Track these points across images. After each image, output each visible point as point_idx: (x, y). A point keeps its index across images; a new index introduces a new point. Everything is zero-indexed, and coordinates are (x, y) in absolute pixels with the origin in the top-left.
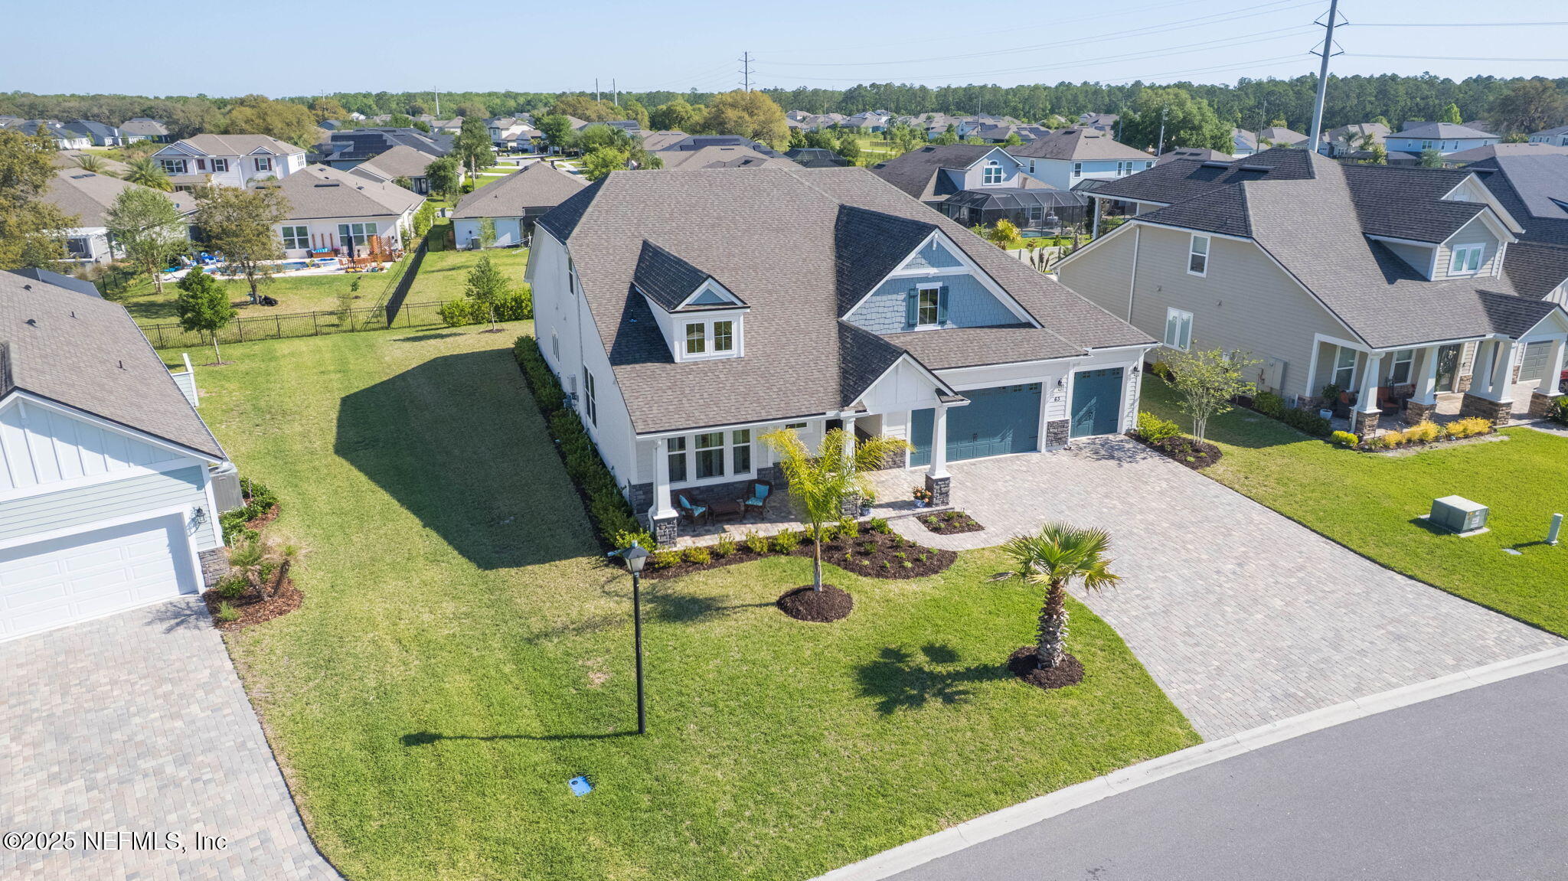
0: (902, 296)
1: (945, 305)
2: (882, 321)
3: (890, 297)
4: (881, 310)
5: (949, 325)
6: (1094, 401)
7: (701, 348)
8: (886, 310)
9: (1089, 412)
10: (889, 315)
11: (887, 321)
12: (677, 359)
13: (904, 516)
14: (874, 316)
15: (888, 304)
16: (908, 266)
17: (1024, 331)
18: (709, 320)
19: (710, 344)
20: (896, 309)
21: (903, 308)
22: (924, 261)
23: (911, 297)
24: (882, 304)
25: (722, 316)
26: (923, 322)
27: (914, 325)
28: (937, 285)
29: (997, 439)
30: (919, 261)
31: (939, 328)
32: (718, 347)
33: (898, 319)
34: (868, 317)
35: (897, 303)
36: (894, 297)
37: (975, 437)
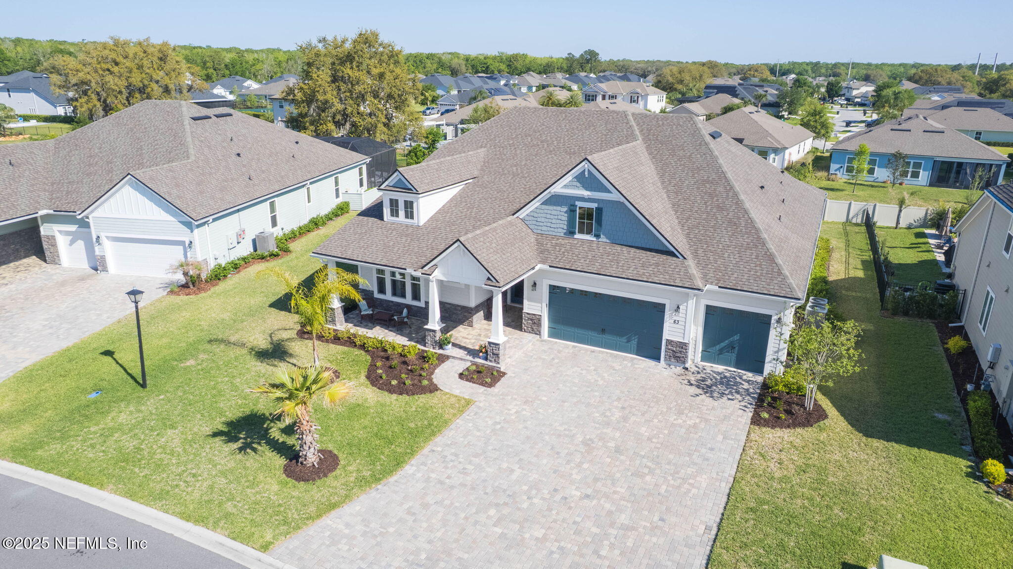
0: (565, 209)
1: (599, 222)
2: (549, 224)
3: (555, 208)
4: (548, 216)
5: (603, 239)
6: (737, 337)
7: (397, 216)
8: (552, 217)
9: (731, 347)
10: (554, 221)
11: (553, 226)
12: (385, 219)
13: (465, 360)
14: (543, 220)
15: (554, 212)
16: (565, 186)
17: (664, 257)
18: (401, 197)
19: (402, 213)
20: (559, 217)
21: (565, 218)
22: (578, 184)
23: (572, 211)
24: (549, 212)
25: (409, 197)
26: (581, 231)
27: (573, 233)
28: (594, 206)
29: (624, 339)
30: (575, 183)
31: (594, 239)
32: (407, 217)
33: (562, 226)
34: (539, 220)
35: (561, 212)
36: (559, 208)
37: (603, 331)
